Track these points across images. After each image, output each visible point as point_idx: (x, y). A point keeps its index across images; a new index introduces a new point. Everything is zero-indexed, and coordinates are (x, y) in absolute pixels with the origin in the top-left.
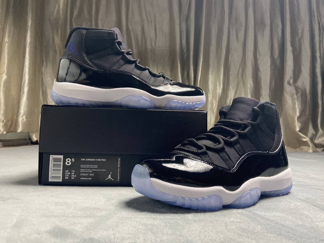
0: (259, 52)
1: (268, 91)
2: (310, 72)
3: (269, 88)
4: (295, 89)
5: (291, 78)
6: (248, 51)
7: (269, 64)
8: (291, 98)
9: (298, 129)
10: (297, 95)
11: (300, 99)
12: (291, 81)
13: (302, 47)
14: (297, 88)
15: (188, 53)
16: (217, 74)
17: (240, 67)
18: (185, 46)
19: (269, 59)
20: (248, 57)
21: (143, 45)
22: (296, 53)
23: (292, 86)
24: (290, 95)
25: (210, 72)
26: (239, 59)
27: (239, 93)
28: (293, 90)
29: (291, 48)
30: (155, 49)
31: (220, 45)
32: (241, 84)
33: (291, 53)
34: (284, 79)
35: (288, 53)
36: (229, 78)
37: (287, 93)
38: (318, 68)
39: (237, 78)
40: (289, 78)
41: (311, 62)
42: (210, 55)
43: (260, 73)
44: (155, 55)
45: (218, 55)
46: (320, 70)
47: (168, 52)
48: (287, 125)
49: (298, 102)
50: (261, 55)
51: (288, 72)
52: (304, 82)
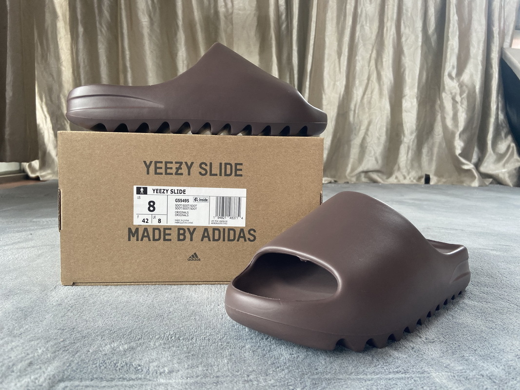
0: (404, 23)
1: (416, 90)
2: (483, 58)
3: (416, 84)
4: (458, 86)
5: (453, 67)
6: (388, 20)
7: (420, 44)
8: (452, 101)
9: (458, 151)
10: (461, 95)
11: (465, 103)
12: (454, 74)
13: (473, 15)
14: (461, 85)
15: (289, 21)
16: (337, 60)
17: (373, 47)
18: (283, 8)
19: (420, 35)
20: (387, 30)
21: (212, 6)
22: (463, 25)
23: (455, 81)
24: (450, 95)
25: (326, 56)
26: (372, 33)
27: (370, 93)
28: (455, 88)
29: (456, 18)
30: (232, 13)
31: (344, 8)
32: (374, 76)
33: (456, 25)
34: (442, 70)
35: (451, 25)
36: (355, 67)
37: (446, 93)
38: (494, 52)
39: (367, 68)
40: (451, 67)
41: (486, 41)
42: (326, 26)
43: (405, 57)
44: (232, 25)
45: (340, 26)
46: (497, 56)
47: (255, 19)
48: (440, 144)
49: (462, 107)
50: (407, 28)
51: (450, 57)
52: (473, 74)
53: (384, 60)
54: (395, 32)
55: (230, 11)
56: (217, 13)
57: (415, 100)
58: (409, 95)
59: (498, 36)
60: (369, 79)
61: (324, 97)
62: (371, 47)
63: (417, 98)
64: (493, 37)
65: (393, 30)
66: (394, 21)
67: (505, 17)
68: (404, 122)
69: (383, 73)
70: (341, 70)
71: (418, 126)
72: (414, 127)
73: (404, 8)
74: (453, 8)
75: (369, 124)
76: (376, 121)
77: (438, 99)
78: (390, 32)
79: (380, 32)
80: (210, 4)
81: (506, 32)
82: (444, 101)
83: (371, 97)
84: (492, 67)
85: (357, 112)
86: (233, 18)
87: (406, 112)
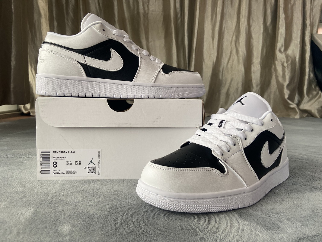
0: (252, 19)
1: (259, 59)
2: (301, 40)
3: (260, 56)
4: (285, 57)
5: (282, 46)
6: (242, 17)
7: (262, 31)
8: (281, 66)
9: (286, 96)
10: (287, 63)
11: (290, 67)
12: (282, 50)
13: (294, 14)
14: (287, 56)
15: (183, 18)
16: (211, 42)
17: (234, 34)
18: (178, 10)
19: (262, 26)
20: (242, 23)
21: (136, 9)
22: (288, 20)
23: (283, 54)
24: (280, 63)
25: (205, 39)
26: (233, 25)
27: (232, 61)
28: (283, 58)
29: (284, 16)
30: (148, 13)
31: (215, 10)
32: (234, 51)
33: (284, 20)
34: (276, 47)
35: (281, 20)
36: (222, 45)
37: (278, 61)
38: (307, 36)
39: (230, 46)
40: (281, 46)
41: (302, 30)
42: (205, 21)
43: (253, 40)
44: (148, 20)
45: (213, 21)
46: (309, 38)
47: (162, 17)
48: (275, 92)
49: (288, 70)
50: (254, 22)
51: (280, 40)
52: (294, 50)
53: (240, 41)
54: (247, 24)
55: (147, 12)
56: (138, 13)
57: (259, 65)
58: (255, 63)
59: (309, 27)
60: (231, 53)
61: (204, 64)
62: (232, 34)
63: (260, 64)
64: (307, 27)
65: (246, 23)
66: (246, 18)
67: (314, 15)
68: (252, 79)
69: (240, 49)
70: (214, 48)
71: (261, 81)
72: (259, 82)
73: (252, 9)
74: (282, 10)
75: (232, 80)
76: (236, 78)
77: (273, 65)
78: (244, 25)
79: (238, 25)
80: (134, 8)
81: (314, 24)
82: (277, 66)
83: (233, 64)
84: (306, 46)
85: (224, 73)
86: (149, 16)
87: (254, 73)
